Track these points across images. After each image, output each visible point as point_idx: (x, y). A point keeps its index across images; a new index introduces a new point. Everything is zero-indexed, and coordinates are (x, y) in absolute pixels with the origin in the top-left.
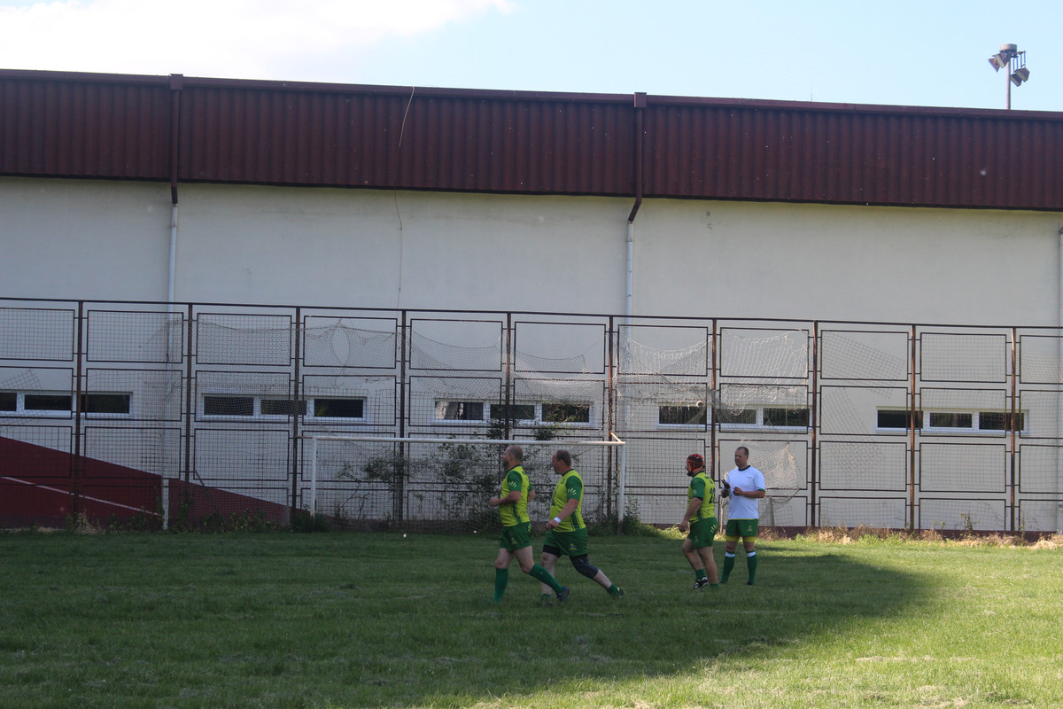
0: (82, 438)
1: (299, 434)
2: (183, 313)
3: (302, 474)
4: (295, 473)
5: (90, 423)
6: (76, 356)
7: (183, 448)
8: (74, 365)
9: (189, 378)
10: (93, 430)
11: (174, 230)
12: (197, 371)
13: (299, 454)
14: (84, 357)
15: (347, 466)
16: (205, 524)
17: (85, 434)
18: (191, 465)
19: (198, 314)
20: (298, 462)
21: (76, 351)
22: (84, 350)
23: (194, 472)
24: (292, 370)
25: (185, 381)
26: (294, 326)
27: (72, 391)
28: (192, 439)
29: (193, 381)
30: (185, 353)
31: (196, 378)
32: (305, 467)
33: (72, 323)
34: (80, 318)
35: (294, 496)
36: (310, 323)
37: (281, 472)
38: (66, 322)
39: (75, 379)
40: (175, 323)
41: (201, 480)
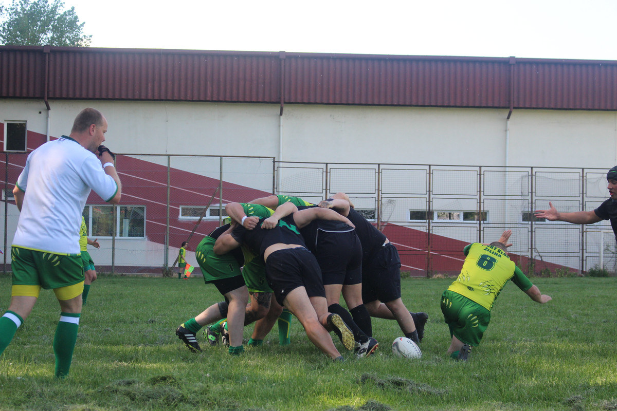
0: (482, 232)
1: (584, 230)
2: (528, 172)
3: (586, 249)
4: (583, 249)
5: (486, 225)
6: (479, 193)
7: (530, 237)
8: (478, 197)
9: (532, 203)
10: (487, 228)
11: (508, 132)
12: (535, 200)
13: (585, 240)
14: (482, 193)
15: (608, 246)
16: (543, 273)
17: (483, 231)
18: (533, 245)
19: (536, 172)
20: (584, 244)
21: (479, 191)
22: (482, 190)
23: (535, 249)
24: (580, 199)
25: (530, 204)
26: (581, 178)
27: (477, 211)
28: (533, 233)
29: (534, 205)
30: (530, 191)
31: (535, 203)
32: (587, 246)
33: (476, 177)
34: (480, 175)
35: (583, 260)
36: (589, 176)
37: (576, 248)
38: (474, 177)
39: (478, 204)
40: (526, 176)
41: (537, 252)
